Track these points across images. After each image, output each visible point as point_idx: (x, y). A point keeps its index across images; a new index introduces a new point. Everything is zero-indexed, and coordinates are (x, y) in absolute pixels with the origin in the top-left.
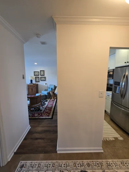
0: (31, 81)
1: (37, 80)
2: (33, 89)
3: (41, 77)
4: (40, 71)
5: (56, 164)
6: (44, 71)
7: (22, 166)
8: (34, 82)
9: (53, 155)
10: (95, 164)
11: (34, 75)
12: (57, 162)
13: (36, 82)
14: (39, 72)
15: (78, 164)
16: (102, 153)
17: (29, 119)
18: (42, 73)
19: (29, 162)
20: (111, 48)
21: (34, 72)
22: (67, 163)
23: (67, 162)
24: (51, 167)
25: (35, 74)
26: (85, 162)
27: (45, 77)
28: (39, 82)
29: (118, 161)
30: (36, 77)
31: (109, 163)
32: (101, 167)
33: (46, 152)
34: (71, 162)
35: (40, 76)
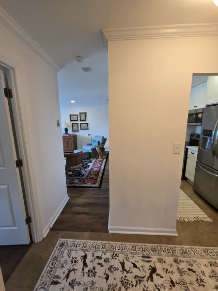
0: (66, 130)
1: (75, 128)
2: (70, 143)
3: (81, 124)
4: (80, 113)
5: (108, 245)
6: (85, 113)
7: (62, 245)
8: (70, 132)
9: (104, 234)
10: (164, 250)
11: (71, 121)
12: (109, 243)
13: (73, 131)
14: (77, 115)
15: (139, 248)
16: (176, 237)
17: (67, 187)
18: (83, 117)
19: (70, 241)
20: (194, 74)
21: (70, 115)
22: (123, 246)
23: (123, 244)
24: (101, 248)
25: (72, 118)
26: (150, 246)
27: (87, 124)
28: (78, 131)
29: (199, 249)
30: (73, 124)
31: (184, 249)
32: (173, 253)
33: (92, 231)
34: (129, 245)
35: (79, 122)
